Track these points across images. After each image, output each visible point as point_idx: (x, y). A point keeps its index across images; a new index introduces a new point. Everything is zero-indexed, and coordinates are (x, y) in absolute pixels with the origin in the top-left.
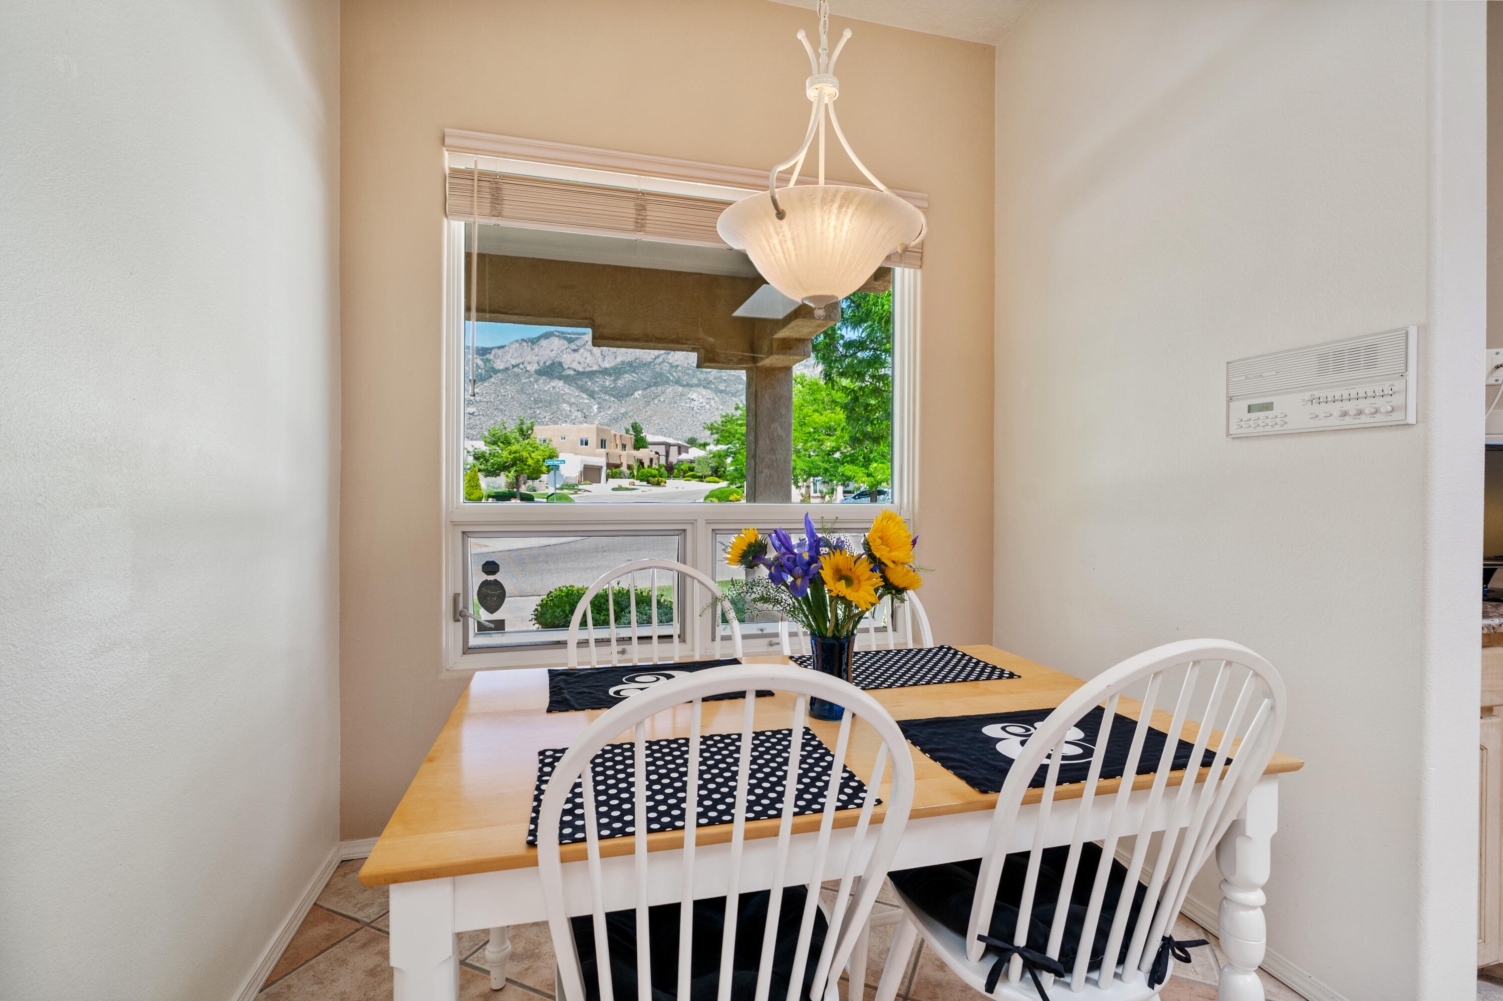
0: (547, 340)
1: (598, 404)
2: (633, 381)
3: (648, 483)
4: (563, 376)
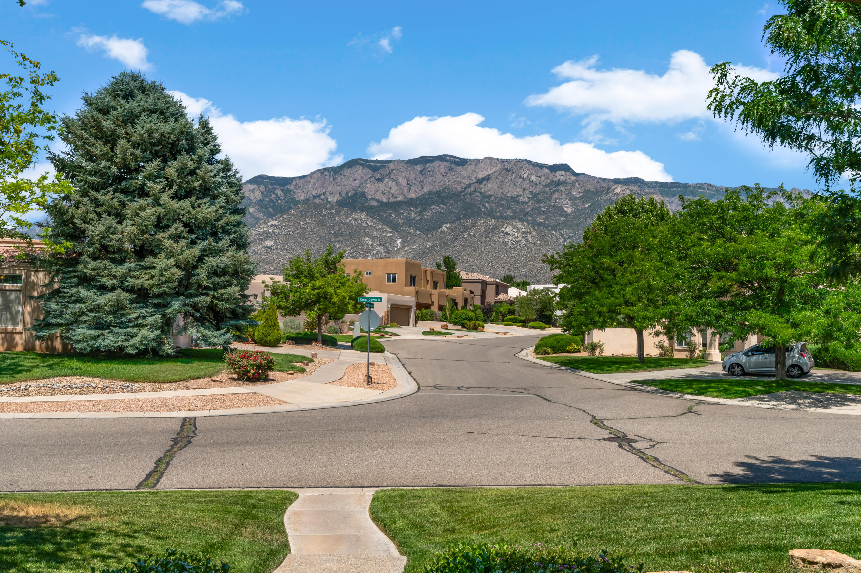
1: (402, 238)
2: (441, 212)
3: (463, 326)
4: (366, 207)
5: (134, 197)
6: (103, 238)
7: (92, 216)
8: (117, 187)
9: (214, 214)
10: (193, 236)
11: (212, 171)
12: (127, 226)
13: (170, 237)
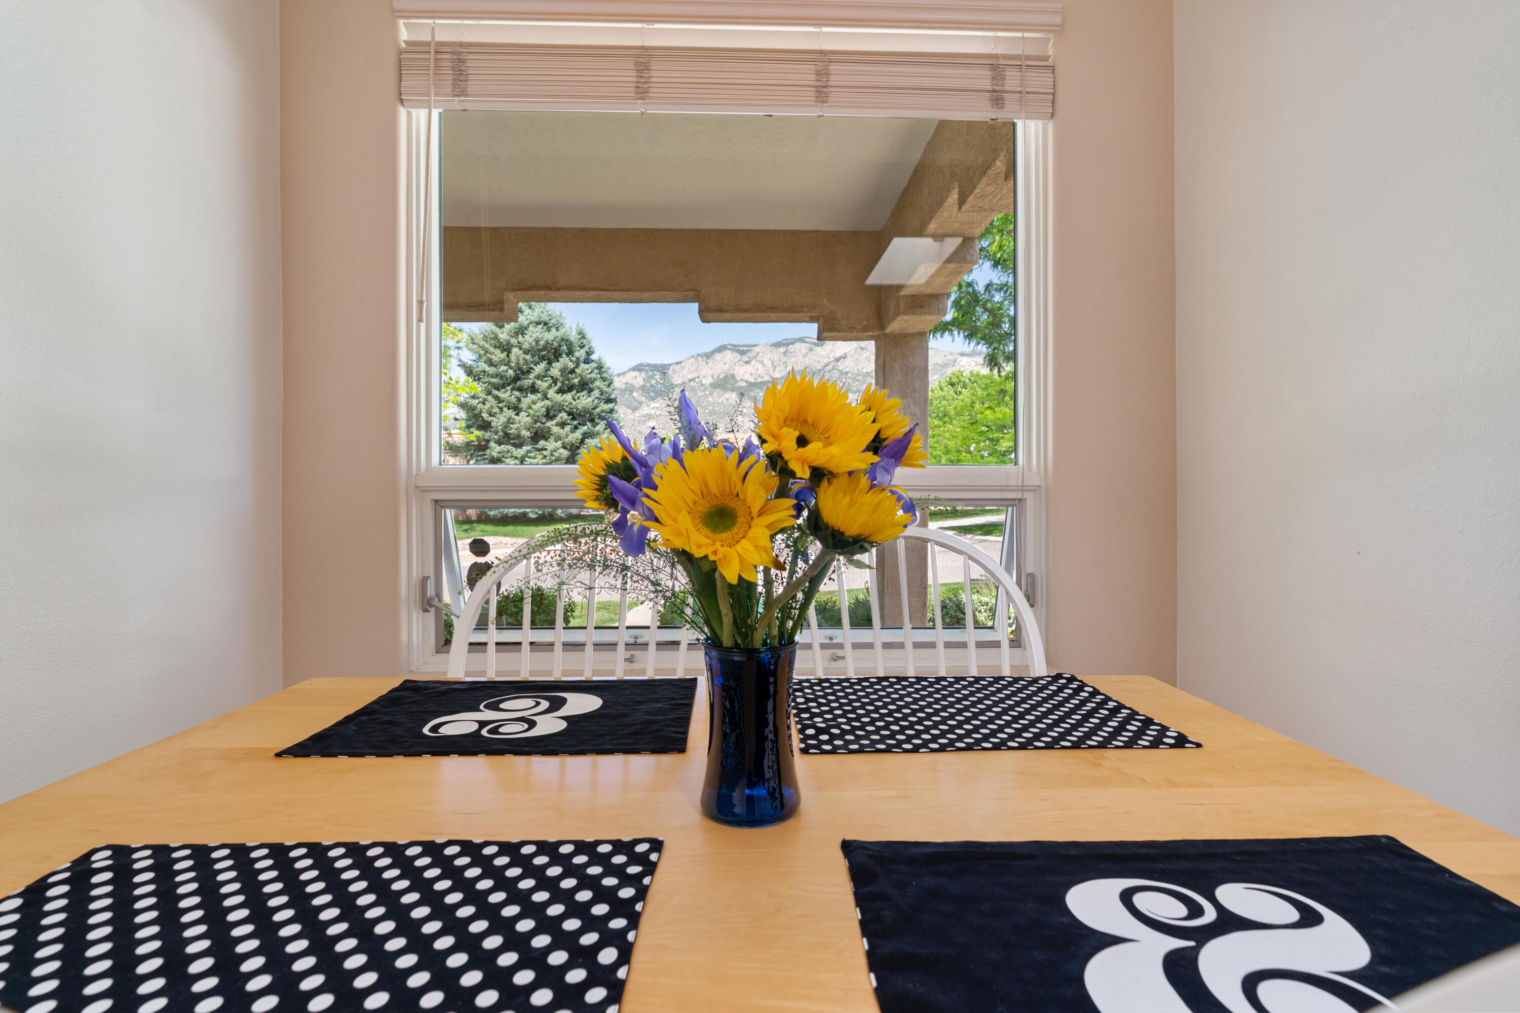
0: (720, 354)
4: (736, 388)
5: (527, 394)
6: (506, 427)
7: (496, 410)
8: (514, 386)
9: (591, 404)
10: (576, 422)
11: (587, 370)
12: (523, 417)
13: (557, 425)
